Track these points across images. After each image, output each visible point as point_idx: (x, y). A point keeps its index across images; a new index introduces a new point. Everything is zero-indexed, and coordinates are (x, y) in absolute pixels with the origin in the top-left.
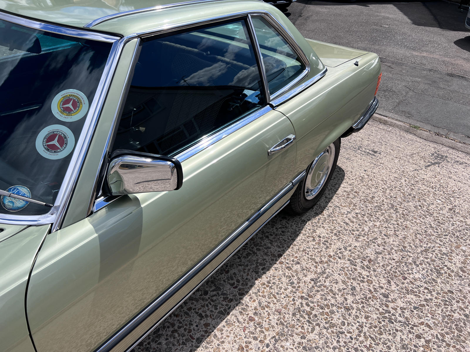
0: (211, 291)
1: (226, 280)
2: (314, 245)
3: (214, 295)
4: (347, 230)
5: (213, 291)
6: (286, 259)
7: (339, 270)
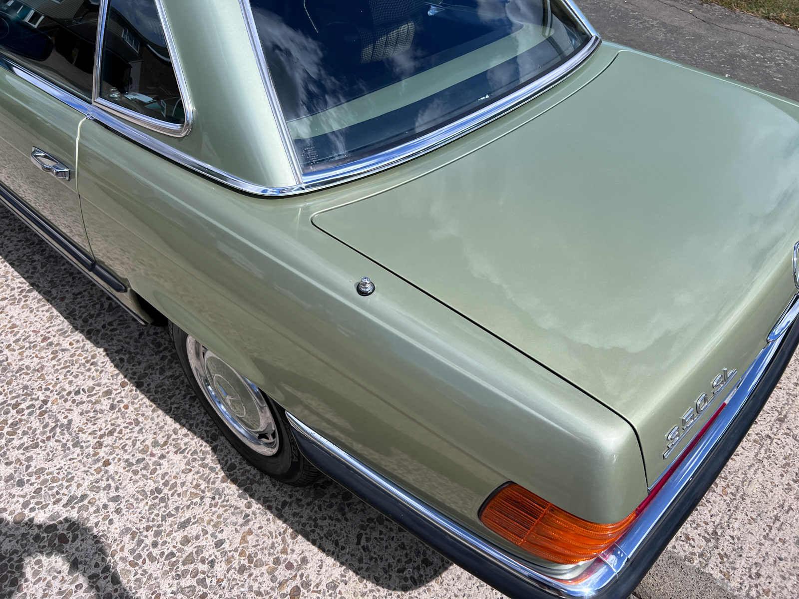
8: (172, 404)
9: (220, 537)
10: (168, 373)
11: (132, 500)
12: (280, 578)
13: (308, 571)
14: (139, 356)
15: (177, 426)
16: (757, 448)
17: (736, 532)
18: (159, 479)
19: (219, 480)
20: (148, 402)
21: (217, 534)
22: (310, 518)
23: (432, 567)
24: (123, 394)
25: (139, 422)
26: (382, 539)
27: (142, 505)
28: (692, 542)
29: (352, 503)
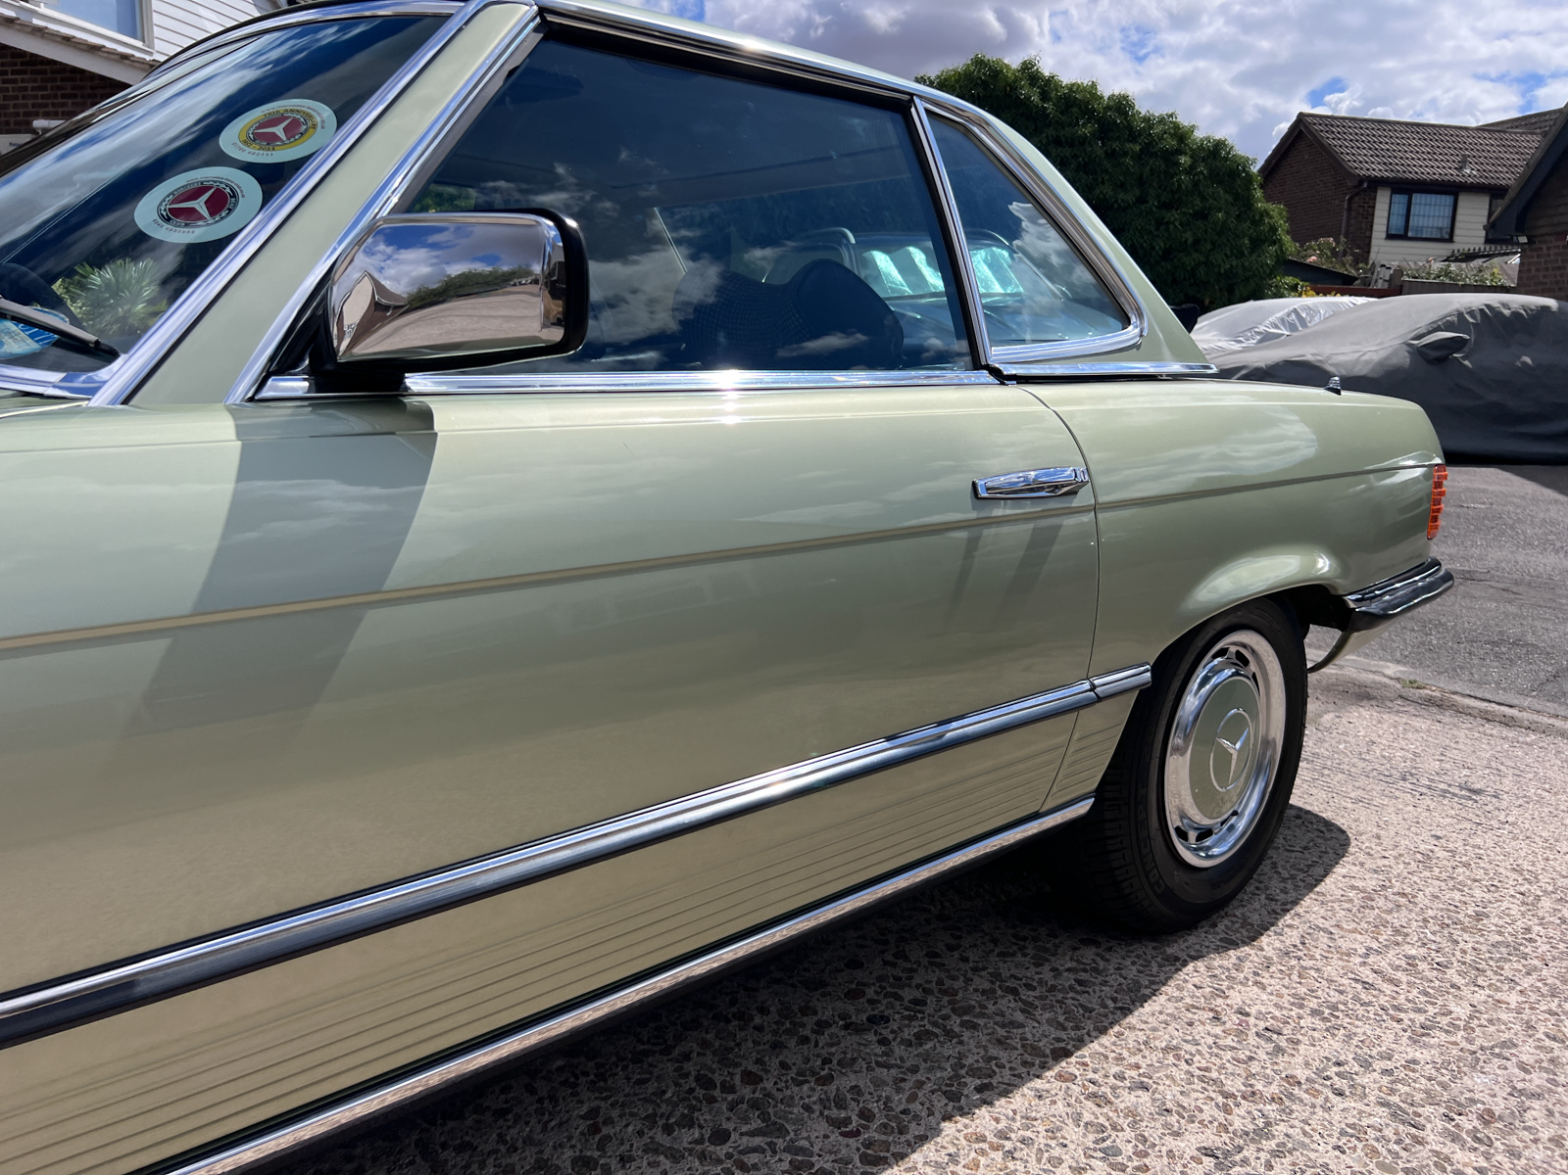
0: (742, 1134)
1: (816, 1107)
2: (1216, 1036)
3: (755, 1150)
4: (1369, 1004)
5: (752, 1134)
6: (1089, 1068)
7: (1336, 1135)
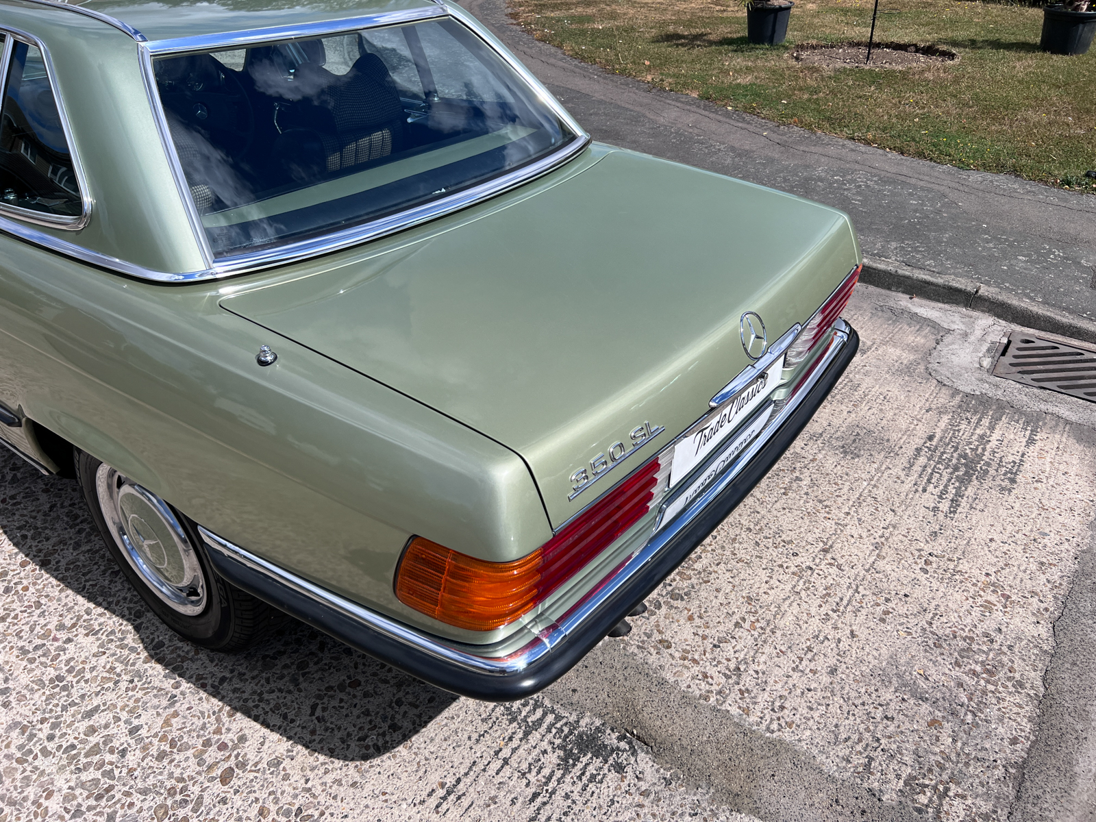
8: (86, 581)
9: (136, 722)
10: (85, 548)
11: (25, 692)
12: (209, 761)
13: (246, 750)
14: (47, 531)
15: (92, 605)
16: (795, 580)
17: (761, 666)
18: (63, 666)
19: (141, 660)
20: (55, 582)
21: (133, 720)
22: (254, 692)
23: (401, 731)
24: (22, 575)
25: (42, 604)
26: (342, 707)
27: (36, 696)
28: (710, 680)
29: (309, 673)
